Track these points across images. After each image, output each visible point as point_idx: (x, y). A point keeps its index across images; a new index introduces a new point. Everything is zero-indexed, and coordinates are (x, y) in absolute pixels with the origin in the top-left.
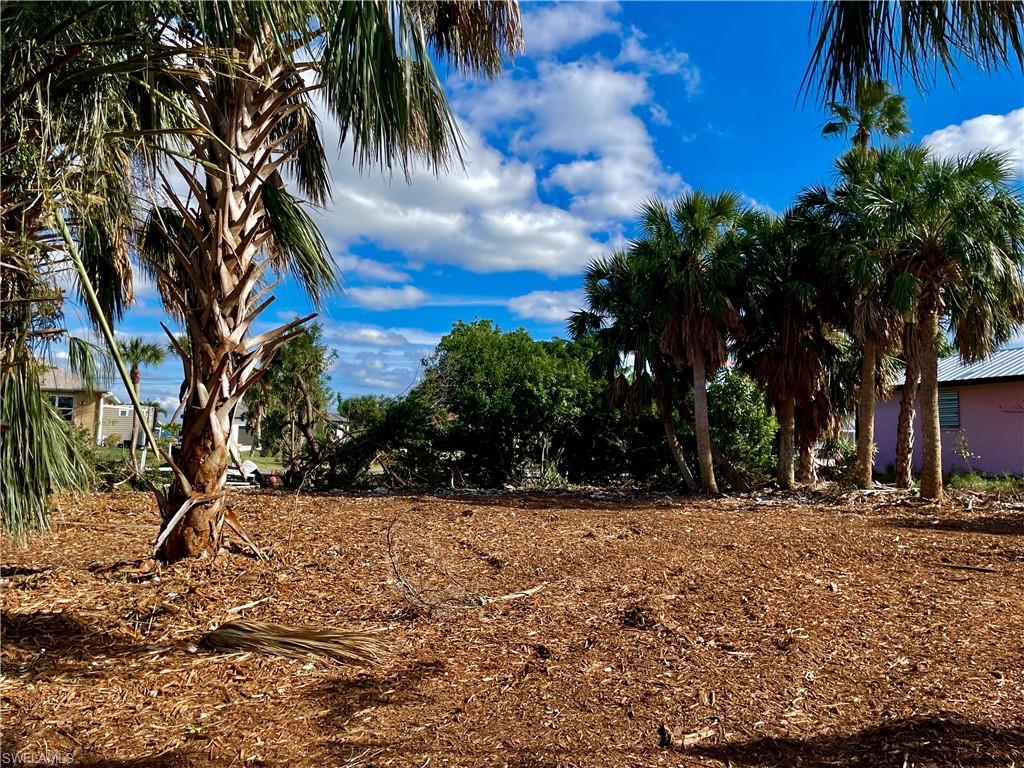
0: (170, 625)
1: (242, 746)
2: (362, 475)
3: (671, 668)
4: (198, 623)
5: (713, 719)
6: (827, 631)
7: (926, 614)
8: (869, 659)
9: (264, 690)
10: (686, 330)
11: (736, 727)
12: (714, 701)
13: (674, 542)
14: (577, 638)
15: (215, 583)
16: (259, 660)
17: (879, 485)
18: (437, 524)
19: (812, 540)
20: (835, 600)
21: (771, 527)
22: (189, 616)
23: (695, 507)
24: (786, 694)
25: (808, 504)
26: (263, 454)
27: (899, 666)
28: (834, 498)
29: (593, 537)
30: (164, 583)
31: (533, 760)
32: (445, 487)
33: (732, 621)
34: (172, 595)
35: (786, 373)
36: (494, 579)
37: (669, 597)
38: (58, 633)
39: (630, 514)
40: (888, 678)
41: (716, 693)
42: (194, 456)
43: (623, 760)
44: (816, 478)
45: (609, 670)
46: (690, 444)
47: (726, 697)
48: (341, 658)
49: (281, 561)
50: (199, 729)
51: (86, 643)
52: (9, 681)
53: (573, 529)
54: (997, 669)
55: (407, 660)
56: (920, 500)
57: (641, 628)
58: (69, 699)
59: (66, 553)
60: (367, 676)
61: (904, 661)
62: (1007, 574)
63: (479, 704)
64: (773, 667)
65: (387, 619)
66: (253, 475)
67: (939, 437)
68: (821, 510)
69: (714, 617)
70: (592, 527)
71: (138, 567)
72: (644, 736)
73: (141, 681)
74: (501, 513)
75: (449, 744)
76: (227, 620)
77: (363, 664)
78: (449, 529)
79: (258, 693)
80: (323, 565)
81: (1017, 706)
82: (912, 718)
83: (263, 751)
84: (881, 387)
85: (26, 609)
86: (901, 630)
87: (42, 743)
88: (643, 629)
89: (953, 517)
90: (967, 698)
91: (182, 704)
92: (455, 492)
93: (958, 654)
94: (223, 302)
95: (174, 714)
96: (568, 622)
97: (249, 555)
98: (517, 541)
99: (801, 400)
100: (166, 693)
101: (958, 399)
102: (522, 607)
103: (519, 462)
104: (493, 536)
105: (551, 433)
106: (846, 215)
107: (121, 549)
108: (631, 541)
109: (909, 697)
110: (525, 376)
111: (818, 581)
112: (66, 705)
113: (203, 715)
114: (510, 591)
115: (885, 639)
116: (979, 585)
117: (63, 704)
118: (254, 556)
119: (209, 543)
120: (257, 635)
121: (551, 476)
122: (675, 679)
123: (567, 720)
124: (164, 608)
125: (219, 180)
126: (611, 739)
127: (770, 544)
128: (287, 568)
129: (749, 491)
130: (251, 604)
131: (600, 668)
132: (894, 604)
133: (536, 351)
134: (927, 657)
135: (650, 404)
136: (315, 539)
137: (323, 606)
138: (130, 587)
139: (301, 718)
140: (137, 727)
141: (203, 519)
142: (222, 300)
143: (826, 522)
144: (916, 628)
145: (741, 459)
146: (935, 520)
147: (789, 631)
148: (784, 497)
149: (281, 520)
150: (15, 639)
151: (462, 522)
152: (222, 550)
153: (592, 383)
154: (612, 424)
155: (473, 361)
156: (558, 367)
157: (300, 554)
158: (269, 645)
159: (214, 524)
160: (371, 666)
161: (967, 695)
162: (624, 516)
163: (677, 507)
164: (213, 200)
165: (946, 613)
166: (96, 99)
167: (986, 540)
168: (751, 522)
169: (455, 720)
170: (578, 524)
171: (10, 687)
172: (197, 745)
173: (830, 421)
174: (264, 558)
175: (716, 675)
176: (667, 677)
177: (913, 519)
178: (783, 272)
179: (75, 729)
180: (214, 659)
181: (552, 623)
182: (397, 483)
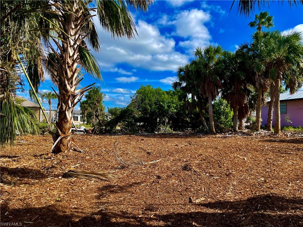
0: (54, 171)
1: (71, 203)
2: (114, 130)
3: (195, 181)
4: (63, 170)
5: (205, 195)
6: (241, 171)
7: (271, 166)
8: (252, 179)
9: (79, 188)
10: (206, 86)
11: (211, 198)
12: (206, 190)
13: (201, 147)
14: (169, 173)
15: (69, 159)
16: (78, 180)
17: (262, 130)
18: (133, 143)
19: (241, 146)
20: (245, 162)
21: (230, 143)
22: (60, 168)
23: (208, 137)
24: (227, 188)
25: (241, 136)
26: (87, 124)
27: (261, 180)
28: (249, 134)
29: (178, 146)
30: (54, 159)
31: (152, 207)
32: (138, 133)
33: (214, 168)
34: (55, 163)
35: (236, 98)
36: (148, 158)
37: (197, 162)
38: (22, 173)
39: (189, 139)
40: (257, 184)
41: (207, 188)
42: (62, 124)
43: (178, 207)
44: (244, 129)
45: (177, 182)
46: (207, 119)
47: (209, 189)
48: (102, 180)
49: (88, 153)
50: (59, 199)
51: (30, 176)
52: (8, 187)
53: (172, 144)
54: (289, 181)
55: (120, 180)
56: (274, 134)
57: (187, 171)
58: (24, 191)
59: (28, 152)
60: (108, 184)
61: (263, 179)
62: (297, 154)
63: (139, 192)
64: (224, 181)
65: (116, 169)
66: (84, 130)
67: (280, 116)
68: (245, 137)
69: (209, 167)
70: (178, 143)
71: (47, 155)
72: (185, 200)
73: (45, 186)
74: (152, 139)
75: (129, 202)
76: (71, 169)
77: (108, 181)
78: (137, 144)
79: (77, 189)
80: (100, 154)
81: (294, 191)
82: (262, 195)
83: (77, 204)
84: (264, 102)
85: (14, 167)
86: (263, 170)
87: (15, 203)
88: (188, 171)
89: (283, 139)
90: (279, 189)
91: (55, 192)
92: (140, 134)
93: (279, 177)
94: (68, 80)
95: (53, 195)
96: (167, 169)
97: (79, 152)
98: (156, 147)
99: (240, 106)
100: (52, 189)
101: (286, 105)
102: (154, 165)
103: (159, 126)
104: (149, 146)
105: (168, 117)
106: (254, 52)
107: (44, 150)
108: (189, 147)
109: (263, 189)
110: (160, 101)
111: (241, 157)
112: (23, 193)
113: (61, 195)
114: (152, 161)
115: (258, 173)
116: (288, 158)
117: (22, 193)
118: (80, 152)
119: (67, 148)
120: (78, 173)
121: (168, 129)
122: (195, 184)
123: (163, 196)
124: (53, 166)
125: (66, 44)
126: (175, 201)
127: (228, 147)
128: (90, 155)
129: (225, 133)
130: (78, 165)
131: (175, 181)
132: (262, 163)
133: (163, 93)
134: (269, 178)
135: (196, 108)
136: (99, 147)
137: (99, 165)
138: (44, 161)
139: (88, 196)
140: (42, 199)
141: (65, 141)
142: (68, 79)
143: (246, 141)
144: (267, 170)
145: (223, 124)
146: (278, 140)
147: (230, 171)
148: (235, 134)
149: (90, 142)
150: (10, 175)
151: (141, 142)
152: (71, 150)
153: (179, 103)
154: (185, 114)
155: (145, 97)
156: (170, 98)
157: (93, 151)
158: (82, 176)
159: (68, 143)
160: (110, 182)
161: (280, 188)
162: (188, 140)
163: (203, 137)
164: (64, 50)
165: (277, 165)
166: (26, 20)
167: (292, 145)
168: (224, 141)
169: (132, 196)
170: (174, 142)
171: (7, 188)
172: (58, 203)
173: (249, 112)
174: (83, 152)
175: (207, 183)
176: (194, 184)
177: (271, 140)
178: (235, 69)
179: (24, 199)
180: (66, 180)
181: (163, 169)
182: (124, 132)
